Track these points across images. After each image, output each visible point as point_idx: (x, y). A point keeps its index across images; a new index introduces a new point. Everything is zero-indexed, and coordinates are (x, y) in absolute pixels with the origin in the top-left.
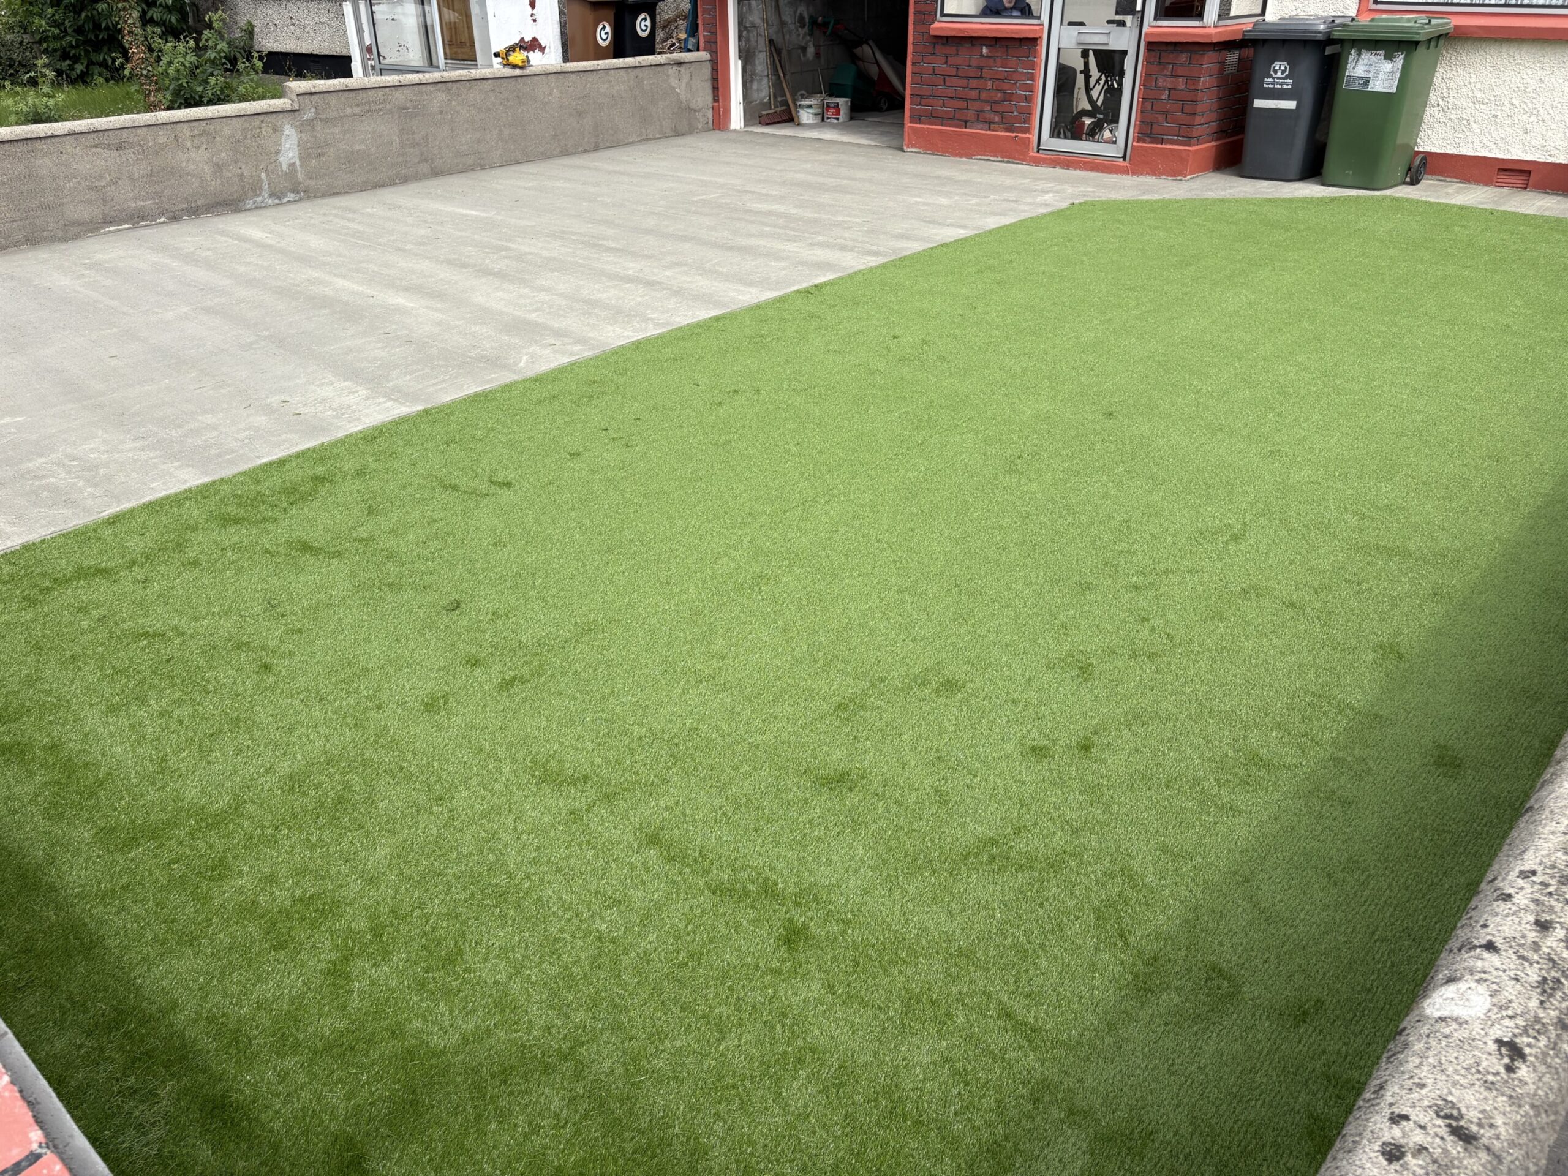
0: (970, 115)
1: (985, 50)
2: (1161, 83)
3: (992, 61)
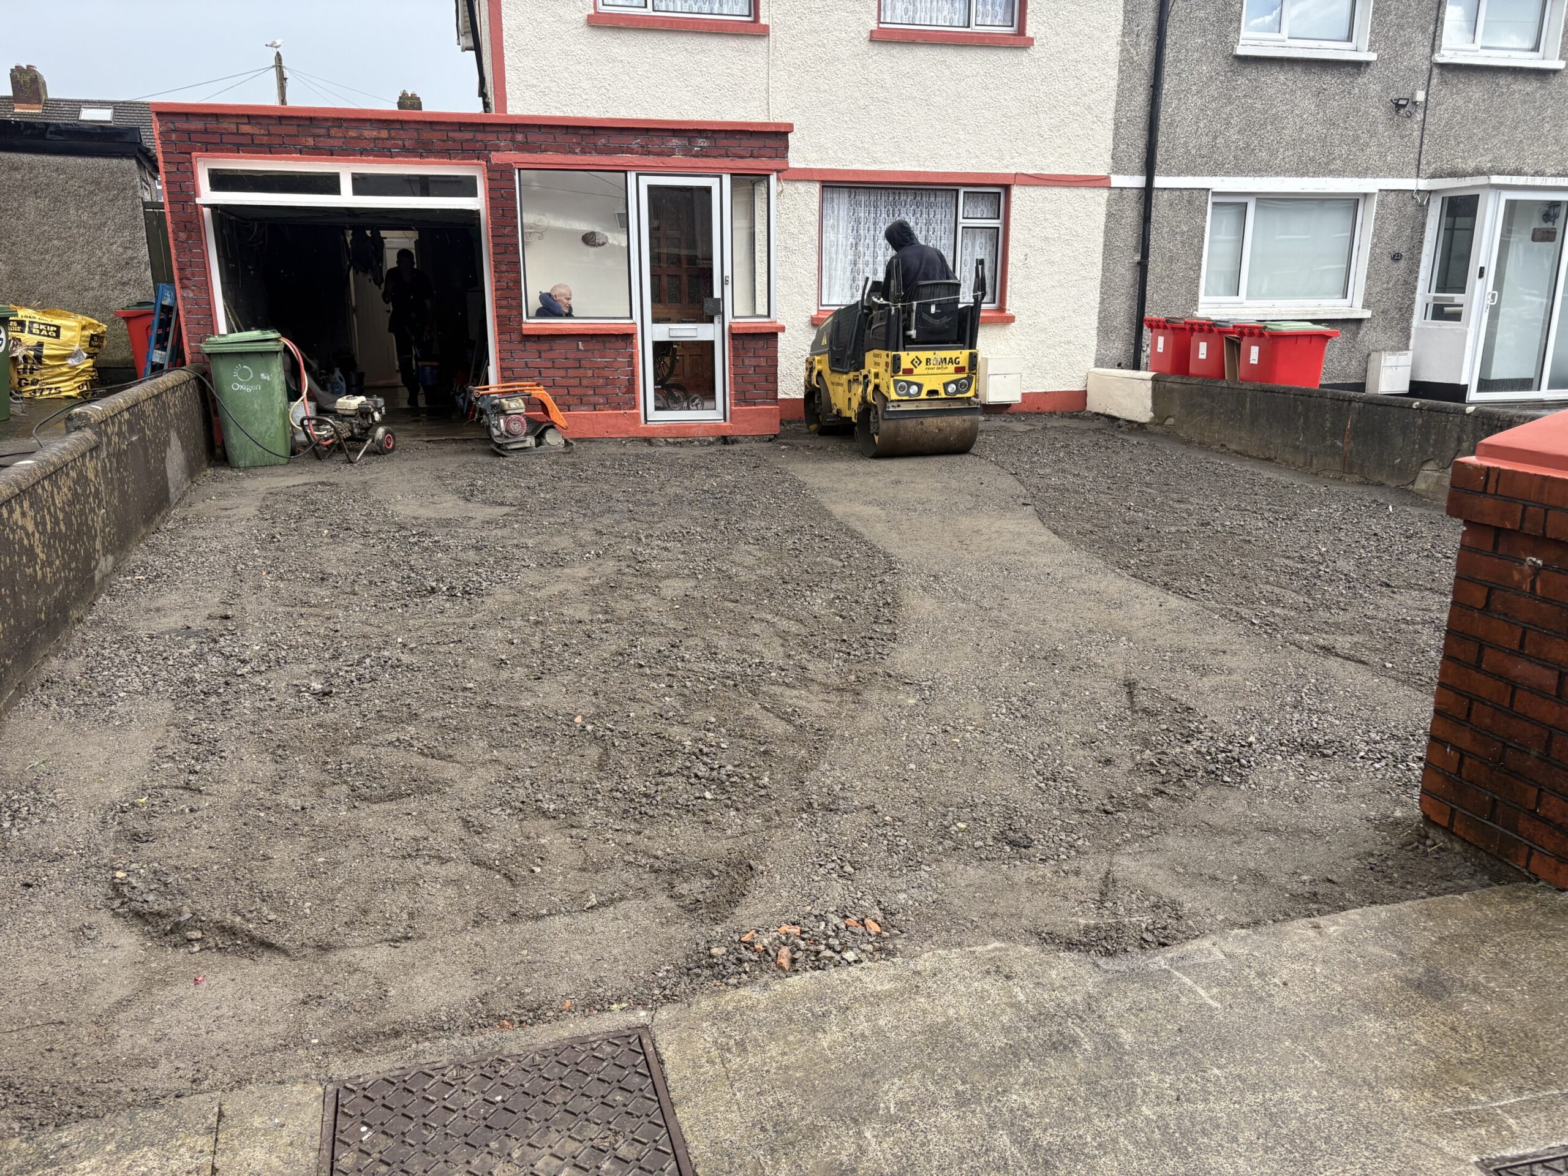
1: (581, 345)
3: (589, 354)
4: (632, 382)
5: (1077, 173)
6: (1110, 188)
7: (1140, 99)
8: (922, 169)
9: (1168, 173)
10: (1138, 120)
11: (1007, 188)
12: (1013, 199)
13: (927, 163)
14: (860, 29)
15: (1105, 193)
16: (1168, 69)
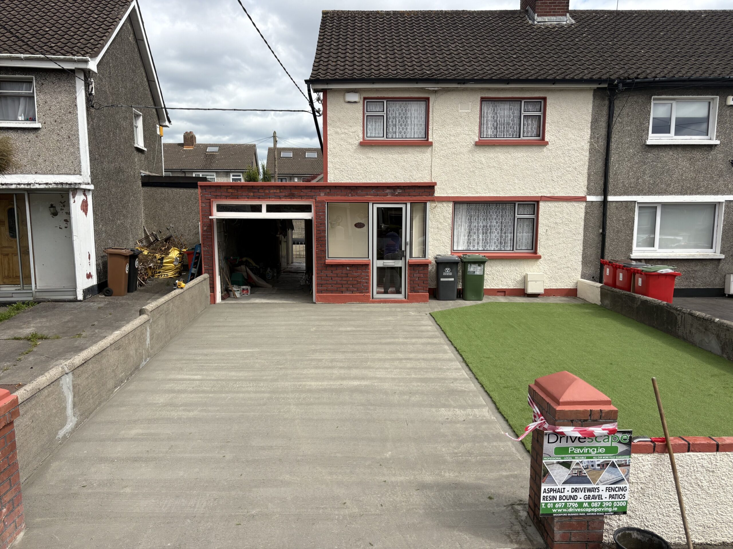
0: (344, 289)
1: (348, 268)
2: (415, 275)
3: (351, 272)
4: (368, 283)
5: (570, 195)
6: (586, 201)
7: (600, 164)
8: (498, 195)
9: (615, 195)
10: (599, 173)
11: (538, 202)
12: (540, 207)
13: (500, 193)
14: (472, 141)
15: (584, 204)
16: (613, 152)
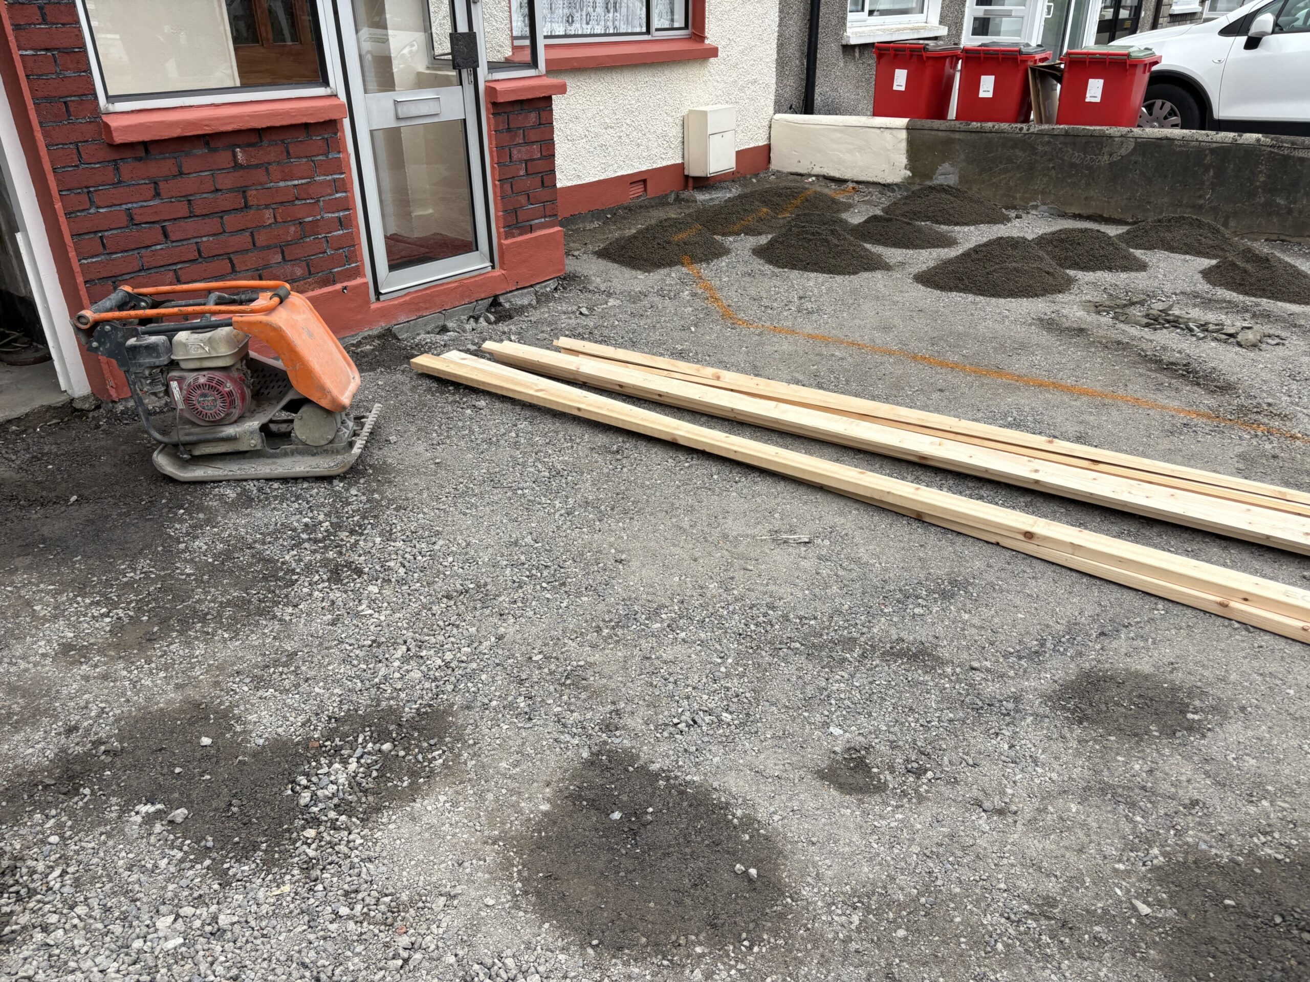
1: (240, 156)
4: (346, 223)
